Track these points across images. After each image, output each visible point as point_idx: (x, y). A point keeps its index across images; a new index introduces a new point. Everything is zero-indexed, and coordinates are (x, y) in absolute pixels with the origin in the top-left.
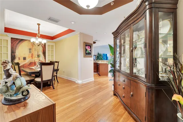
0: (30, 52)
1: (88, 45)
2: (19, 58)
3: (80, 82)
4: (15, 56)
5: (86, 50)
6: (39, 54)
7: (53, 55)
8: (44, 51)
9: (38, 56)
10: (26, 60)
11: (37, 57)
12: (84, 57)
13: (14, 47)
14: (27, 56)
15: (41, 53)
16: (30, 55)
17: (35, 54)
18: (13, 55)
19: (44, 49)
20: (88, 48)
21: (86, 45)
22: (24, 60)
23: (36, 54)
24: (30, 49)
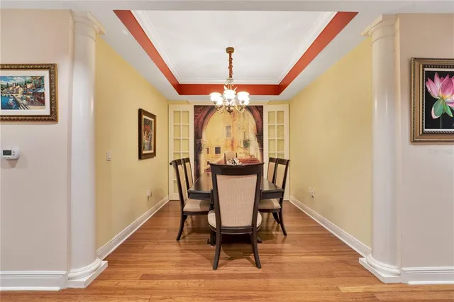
0: (228, 134)
1: (442, 75)
2: (208, 149)
3: (385, 270)
4: (200, 144)
5: (430, 101)
6: (247, 138)
7: (283, 140)
8: (260, 130)
9: (246, 144)
10: (220, 153)
11: (242, 146)
12: (414, 141)
13: (200, 125)
14: (221, 144)
15: (252, 137)
16: (229, 143)
17: (239, 139)
18: (198, 143)
19: (260, 124)
20: (444, 89)
21: (430, 76)
22: (216, 153)
23: (242, 138)
24: (228, 127)
